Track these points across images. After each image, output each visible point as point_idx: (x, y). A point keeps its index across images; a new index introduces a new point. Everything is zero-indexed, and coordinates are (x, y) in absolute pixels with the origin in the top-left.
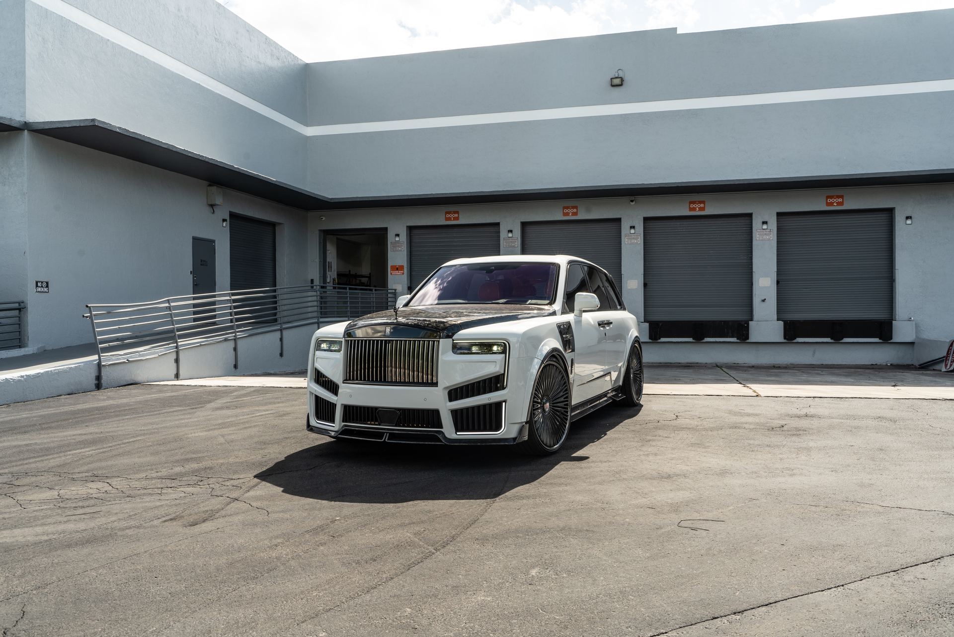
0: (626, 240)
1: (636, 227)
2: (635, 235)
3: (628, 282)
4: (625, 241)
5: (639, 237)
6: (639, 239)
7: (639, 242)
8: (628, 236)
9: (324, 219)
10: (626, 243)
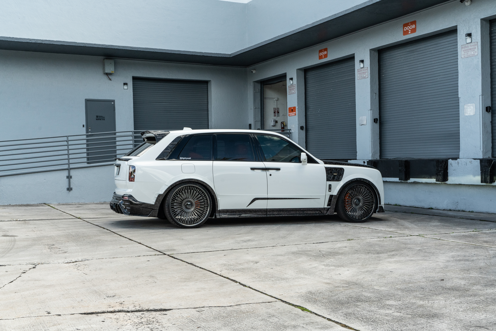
0: (463, 53)
1: (472, 35)
2: (472, 44)
3: (465, 107)
4: (461, 53)
5: (476, 47)
6: (476, 50)
7: (476, 54)
8: (465, 47)
9: (254, 72)
10: (463, 57)
